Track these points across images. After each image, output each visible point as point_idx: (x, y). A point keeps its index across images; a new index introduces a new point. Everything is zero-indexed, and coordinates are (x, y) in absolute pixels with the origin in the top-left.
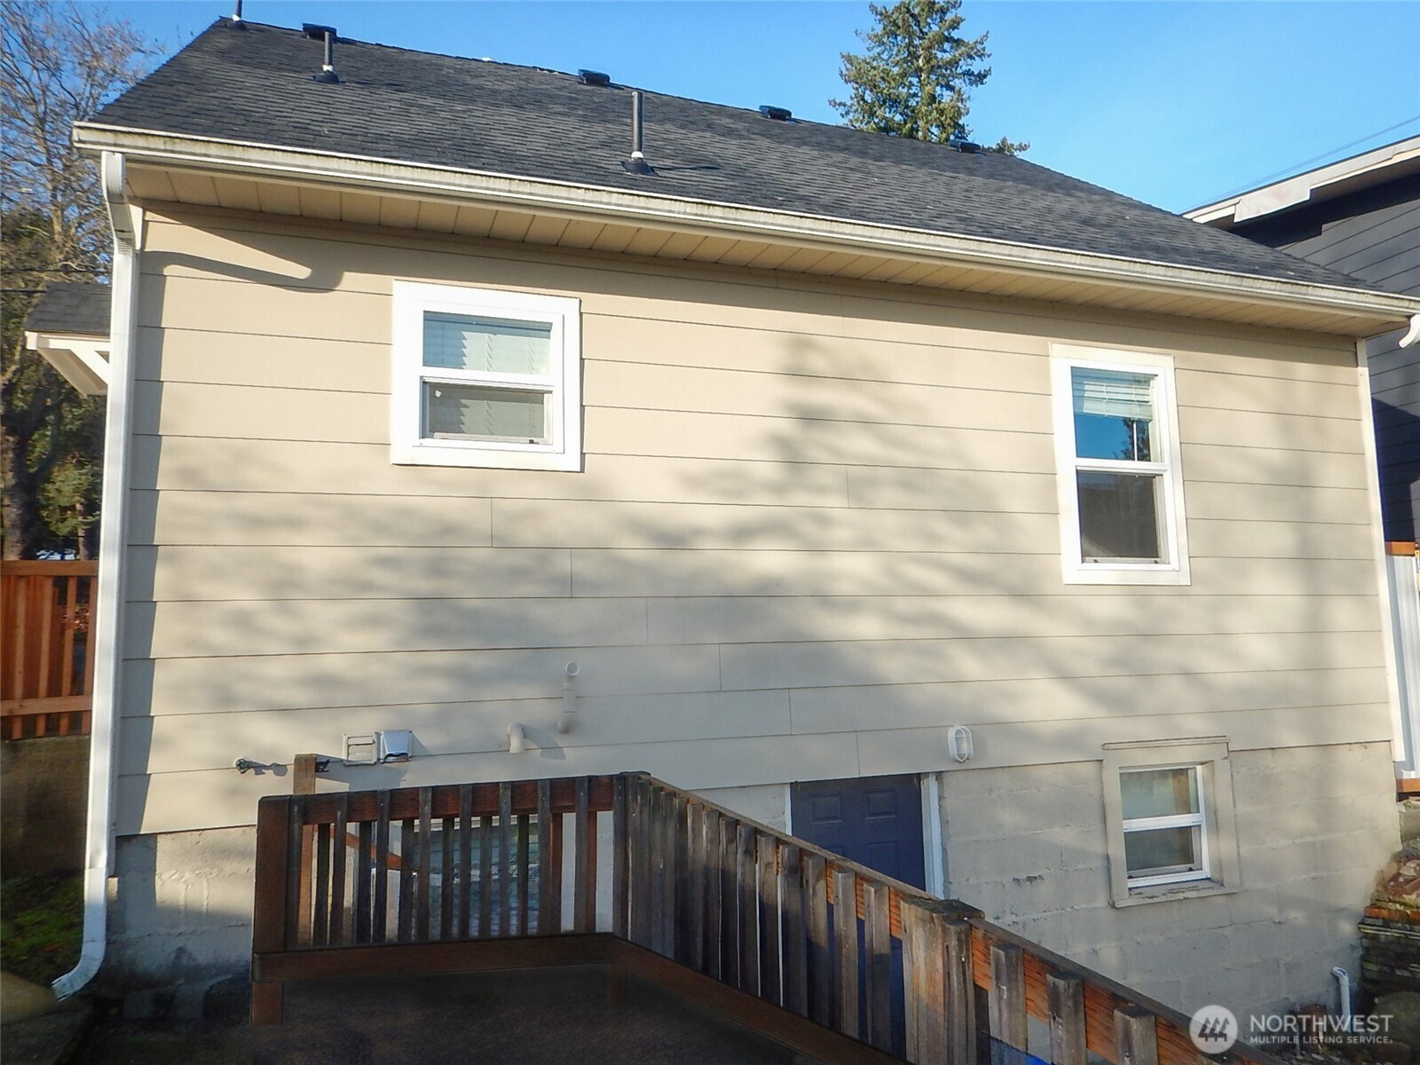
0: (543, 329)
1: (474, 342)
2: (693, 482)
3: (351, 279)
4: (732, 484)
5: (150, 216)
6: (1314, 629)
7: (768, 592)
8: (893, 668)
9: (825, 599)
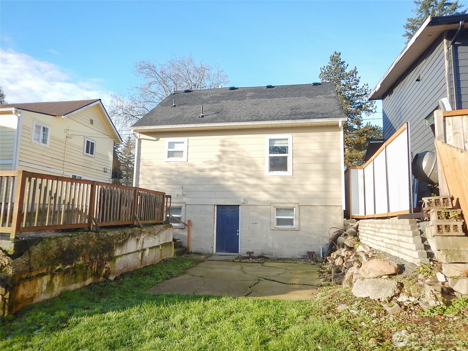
0: (183, 143)
1: (176, 145)
2: (204, 162)
3: (161, 139)
4: (210, 162)
5: (140, 134)
6: (326, 184)
7: (215, 178)
8: (234, 189)
9: (223, 178)
